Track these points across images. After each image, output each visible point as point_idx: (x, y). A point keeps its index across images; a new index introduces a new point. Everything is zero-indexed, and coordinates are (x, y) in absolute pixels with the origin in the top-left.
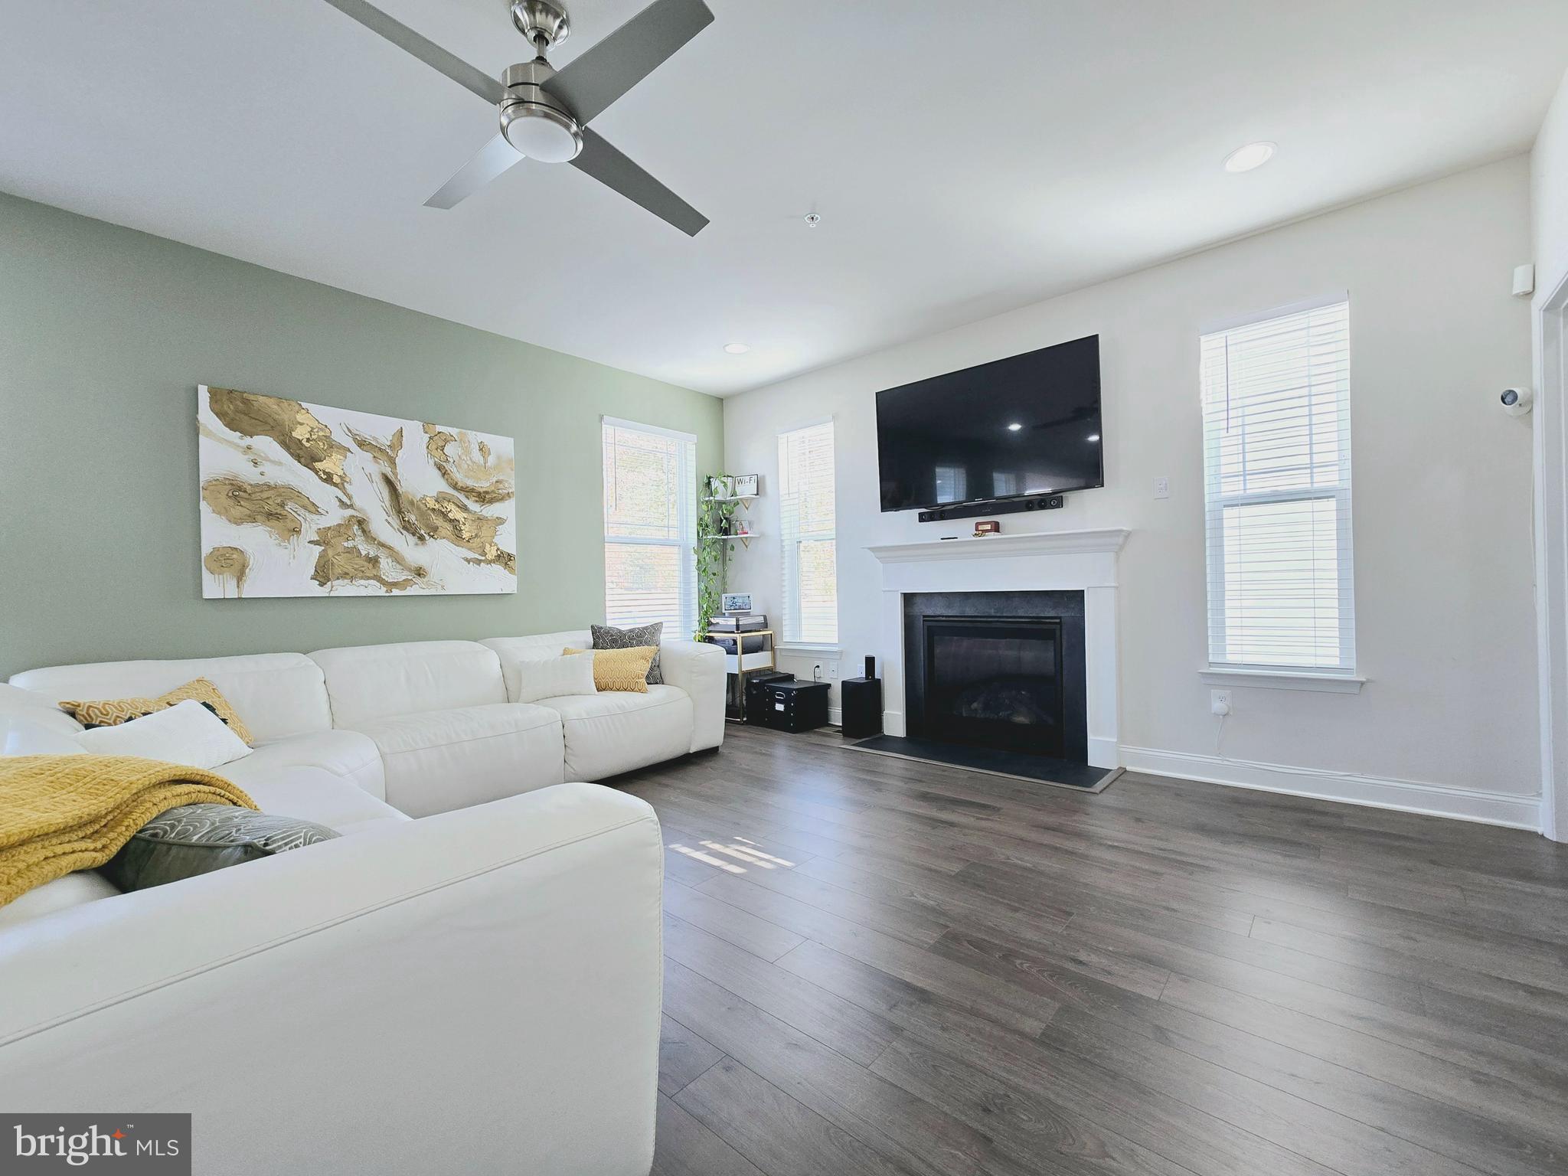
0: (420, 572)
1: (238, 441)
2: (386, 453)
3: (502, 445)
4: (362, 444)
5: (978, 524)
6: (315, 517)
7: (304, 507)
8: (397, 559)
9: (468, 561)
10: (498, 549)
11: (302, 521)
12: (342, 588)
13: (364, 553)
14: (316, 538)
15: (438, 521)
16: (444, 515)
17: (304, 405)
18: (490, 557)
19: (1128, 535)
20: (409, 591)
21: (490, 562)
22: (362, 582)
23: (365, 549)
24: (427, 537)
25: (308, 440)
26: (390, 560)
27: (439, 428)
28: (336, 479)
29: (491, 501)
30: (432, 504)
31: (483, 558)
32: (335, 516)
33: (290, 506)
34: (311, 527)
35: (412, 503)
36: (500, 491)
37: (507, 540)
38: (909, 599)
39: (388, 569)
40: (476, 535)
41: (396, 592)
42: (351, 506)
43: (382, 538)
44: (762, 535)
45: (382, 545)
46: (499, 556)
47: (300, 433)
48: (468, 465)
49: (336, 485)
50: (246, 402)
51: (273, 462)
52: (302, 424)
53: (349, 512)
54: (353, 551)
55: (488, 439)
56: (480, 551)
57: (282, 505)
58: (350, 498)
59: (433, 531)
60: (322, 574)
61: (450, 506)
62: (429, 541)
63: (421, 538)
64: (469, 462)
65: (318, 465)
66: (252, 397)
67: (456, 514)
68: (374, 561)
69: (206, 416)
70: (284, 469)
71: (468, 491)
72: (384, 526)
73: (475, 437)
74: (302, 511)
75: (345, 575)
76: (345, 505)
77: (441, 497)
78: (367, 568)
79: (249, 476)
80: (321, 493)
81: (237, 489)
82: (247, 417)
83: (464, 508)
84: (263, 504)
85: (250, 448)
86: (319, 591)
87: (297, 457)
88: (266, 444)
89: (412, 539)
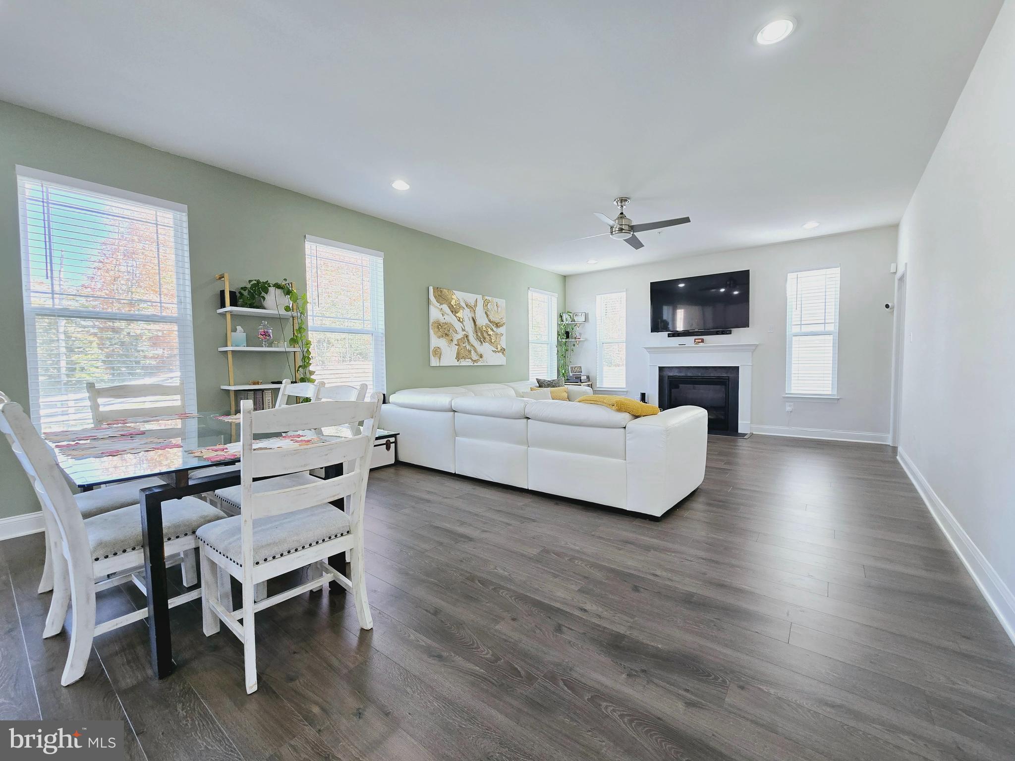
0: (481, 356)
1: (439, 307)
2: (473, 309)
3: (502, 303)
4: (467, 305)
5: (695, 339)
6: (456, 335)
7: (454, 331)
8: (476, 351)
9: (493, 351)
10: (501, 347)
11: (453, 336)
12: (464, 363)
13: (468, 349)
14: (456, 343)
15: (486, 336)
16: (487, 333)
17: (454, 291)
18: (499, 350)
19: (756, 346)
20: (479, 364)
21: (499, 352)
22: (468, 360)
23: (468, 347)
24: (483, 342)
25: (455, 305)
26: (474, 351)
27: (486, 297)
28: (461, 320)
29: (499, 327)
30: (484, 328)
32: (461, 335)
33: (451, 331)
34: (455, 339)
35: (479, 328)
36: (502, 322)
37: (503, 343)
38: (661, 369)
39: (474, 356)
40: (495, 341)
41: (476, 364)
42: (465, 330)
43: (472, 343)
44: (586, 340)
45: (472, 345)
46: (501, 349)
47: (453, 303)
48: (493, 312)
49: (461, 322)
50: (441, 292)
51: (447, 314)
52: (453, 299)
53: (464, 333)
54: (465, 348)
55: (499, 301)
56: (497, 347)
57: (449, 331)
58: (464, 327)
59: (485, 340)
60: (458, 358)
61: (489, 329)
62: (484, 344)
65: (457, 315)
66: (442, 290)
67: (491, 333)
68: (470, 351)
69: (432, 298)
70: (450, 318)
71: (493, 323)
72: (472, 339)
73: (495, 300)
74: (453, 333)
75: (463, 357)
76: (463, 330)
77: (487, 326)
78: (468, 356)
79: (442, 320)
80: (458, 326)
81: (439, 326)
82: (441, 297)
83: (492, 330)
84: (445, 330)
85: (442, 309)
86: (457, 364)
87: (452, 312)
88: (445, 307)
89: (479, 343)
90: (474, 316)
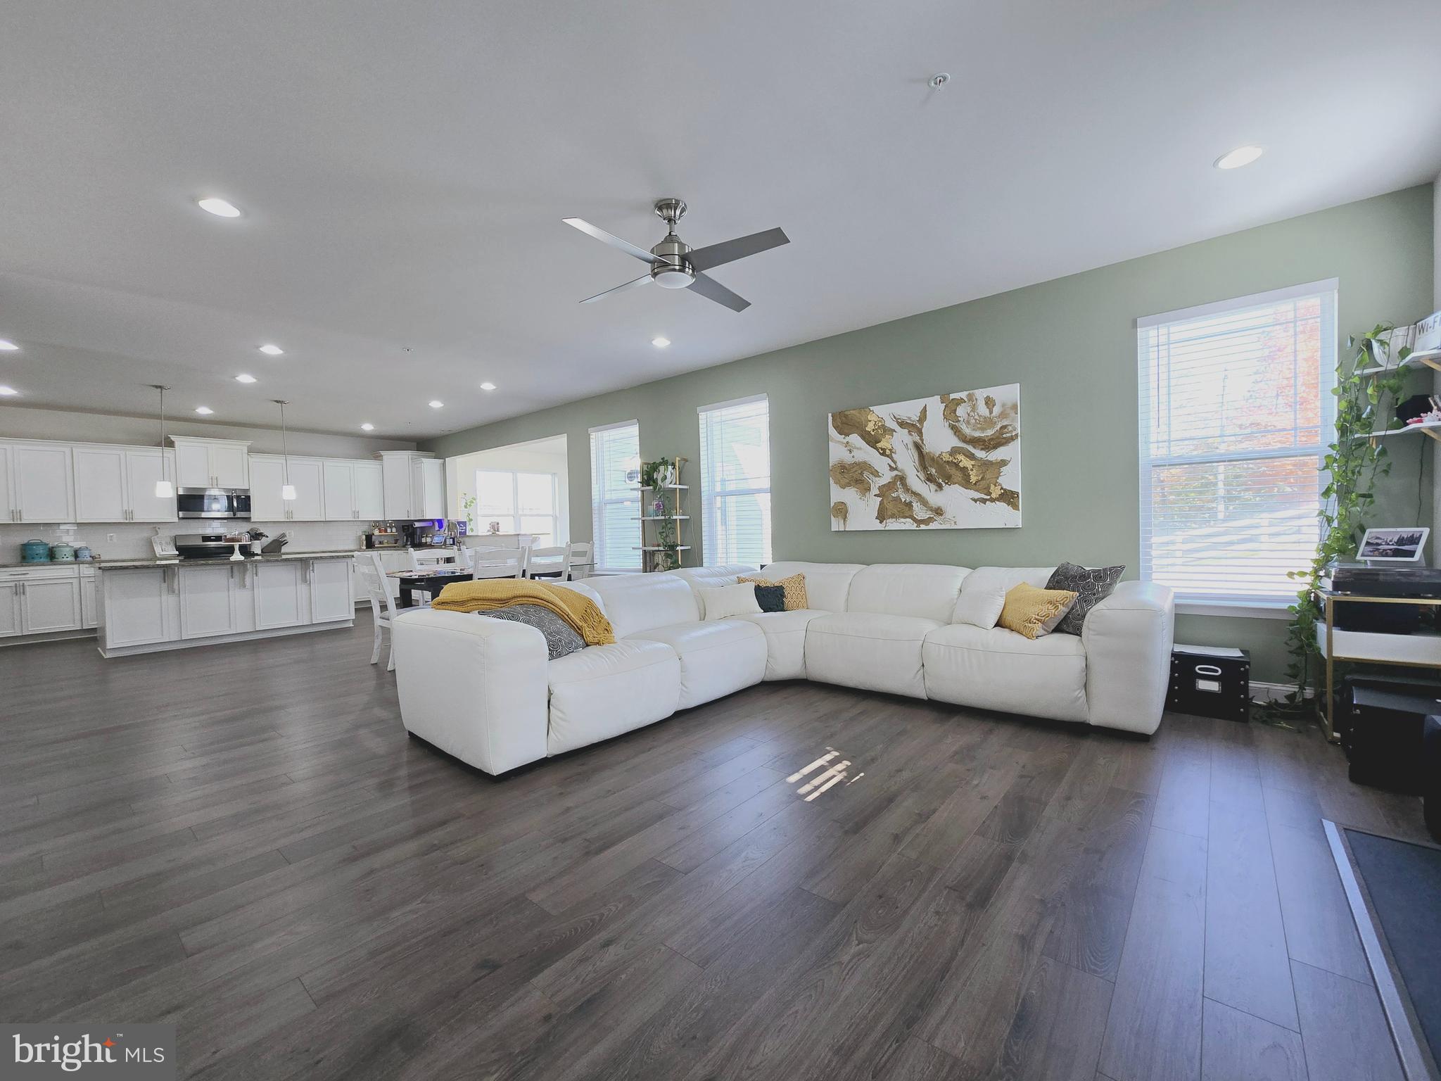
0: (939, 512)
1: (843, 440)
2: (914, 427)
3: (1008, 393)
4: (902, 424)
6: (877, 479)
7: (872, 474)
8: (924, 502)
9: (975, 501)
10: (1002, 488)
11: (871, 482)
12: (893, 525)
13: (903, 500)
14: (878, 492)
15: (953, 471)
16: (956, 465)
17: (871, 408)
18: (994, 496)
20: (932, 526)
21: (992, 500)
22: (903, 520)
23: (904, 497)
24: (944, 484)
25: (873, 430)
26: (919, 504)
27: (952, 396)
28: (888, 452)
29: (995, 447)
30: (947, 458)
31: (989, 497)
32: (887, 477)
33: (866, 474)
34: (876, 484)
35: (933, 459)
36: (1004, 436)
37: (1011, 479)
39: (919, 512)
40: (982, 478)
41: (923, 527)
42: (896, 469)
43: (914, 489)
45: (914, 493)
46: (1002, 494)
47: (870, 427)
48: (976, 420)
49: (888, 456)
50: (846, 416)
51: (858, 448)
52: (870, 421)
53: (895, 473)
54: (898, 499)
55: (992, 392)
56: (986, 492)
57: (862, 474)
58: (895, 463)
59: (949, 479)
60: (881, 517)
61: (961, 457)
62: (946, 487)
63: (940, 487)
64: (977, 417)
65: (879, 445)
66: (846, 413)
67: (965, 462)
68: (909, 505)
69: (832, 431)
70: (866, 453)
71: (974, 442)
72: (916, 481)
73: (981, 394)
74: (871, 476)
75: (893, 516)
76: (892, 469)
77: (954, 451)
78: (905, 510)
79: (848, 458)
80: (880, 463)
81: (843, 468)
82: (846, 424)
83: (971, 456)
84: (855, 476)
85: (848, 443)
86: (880, 527)
87: (868, 443)
88: (855, 439)
89: (933, 487)
90: (917, 439)
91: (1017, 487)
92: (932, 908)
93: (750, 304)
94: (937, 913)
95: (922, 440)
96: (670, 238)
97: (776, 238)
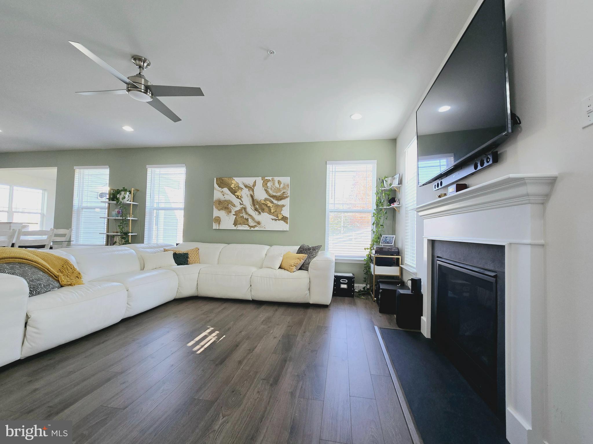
0: (259, 223)
1: (220, 190)
2: (251, 188)
3: (286, 180)
4: (246, 186)
6: (235, 208)
7: (232, 205)
8: (253, 219)
9: (273, 220)
10: (282, 216)
11: (231, 208)
12: (240, 227)
13: (245, 217)
14: (234, 213)
15: (265, 207)
16: (266, 205)
17: (234, 178)
18: (279, 218)
20: (256, 229)
21: (279, 220)
22: (244, 226)
23: (245, 216)
24: (261, 212)
25: (234, 187)
26: (251, 219)
27: (266, 178)
28: (240, 197)
29: (281, 200)
30: (263, 202)
31: (278, 219)
32: (239, 207)
33: (230, 205)
34: (234, 210)
35: (257, 202)
36: (284, 196)
37: (286, 212)
39: (251, 222)
40: (276, 211)
41: (252, 229)
42: (243, 204)
43: (250, 213)
45: (249, 215)
46: (282, 218)
47: (233, 186)
48: (274, 188)
49: (239, 199)
50: (222, 180)
51: (227, 194)
52: (233, 183)
53: (242, 206)
54: (242, 217)
55: (281, 179)
56: (277, 216)
57: (228, 205)
58: (242, 202)
59: (263, 210)
60: (235, 224)
61: (268, 202)
62: (262, 213)
63: (260, 213)
64: (275, 187)
65: (236, 194)
66: (223, 179)
67: (270, 204)
68: (247, 220)
69: (216, 186)
70: (230, 196)
71: (274, 197)
72: (250, 210)
73: (277, 179)
74: (232, 206)
75: (240, 224)
76: (241, 204)
77: (266, 200)
78: (245, 222)
79: (222, 198)
80: (236, 201)
81: (220, 202)
82: (222, 184)
83: (272, 202)
84: (225, 206)
85: (222, 191)
86: (235, 228)
87: (232, 192)
88: (226, 190)
89: (257, 213)
90: (252, 193)
91: (288, 216)
92: (256, 390)
93: (181, 120)
94: (258, 392)
95: (254, 194)
96: (140, 75)
97: (197, 92)
